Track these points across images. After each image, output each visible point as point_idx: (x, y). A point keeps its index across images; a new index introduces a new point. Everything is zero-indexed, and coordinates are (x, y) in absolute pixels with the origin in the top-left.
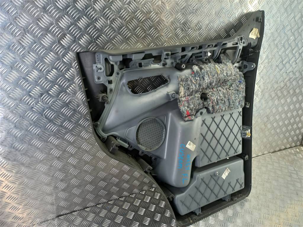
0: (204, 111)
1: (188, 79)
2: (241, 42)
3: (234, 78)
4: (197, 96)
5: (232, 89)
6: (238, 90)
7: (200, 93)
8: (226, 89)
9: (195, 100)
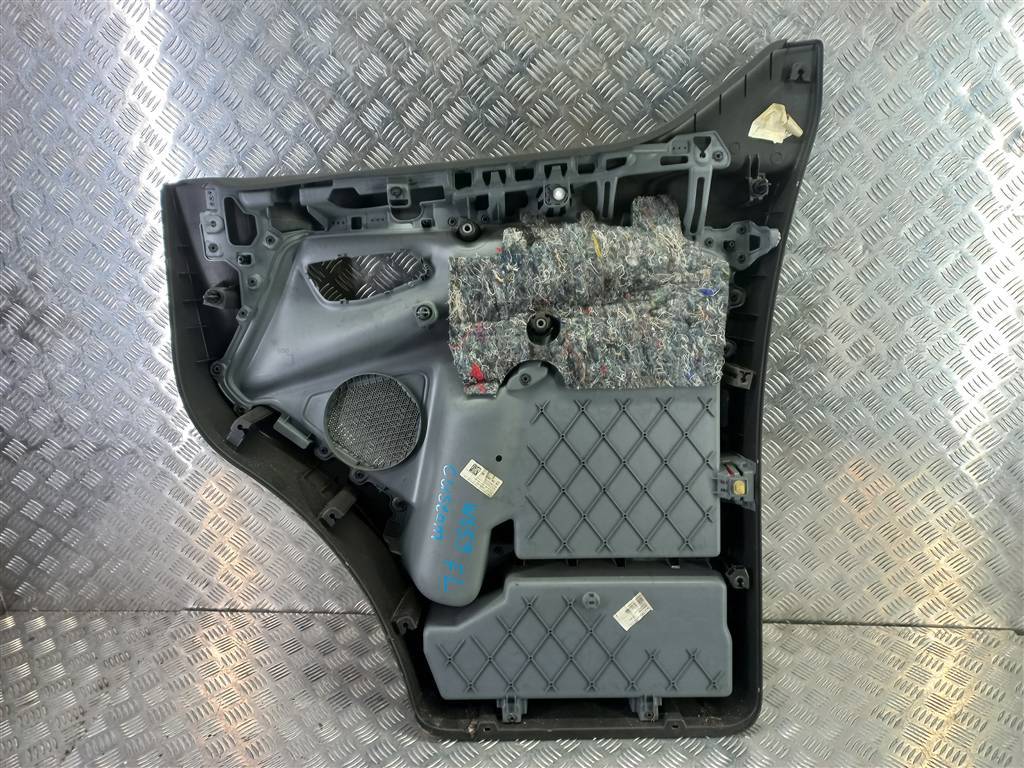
0: (538, 373)
1: (479, 268)
2: (703, 155)
3: (688, 278)
4: (515, 322)
5: (663, 313)
6: (691, 321)
7: (528, 316)
8: (640, 311)
9: (507, 334)
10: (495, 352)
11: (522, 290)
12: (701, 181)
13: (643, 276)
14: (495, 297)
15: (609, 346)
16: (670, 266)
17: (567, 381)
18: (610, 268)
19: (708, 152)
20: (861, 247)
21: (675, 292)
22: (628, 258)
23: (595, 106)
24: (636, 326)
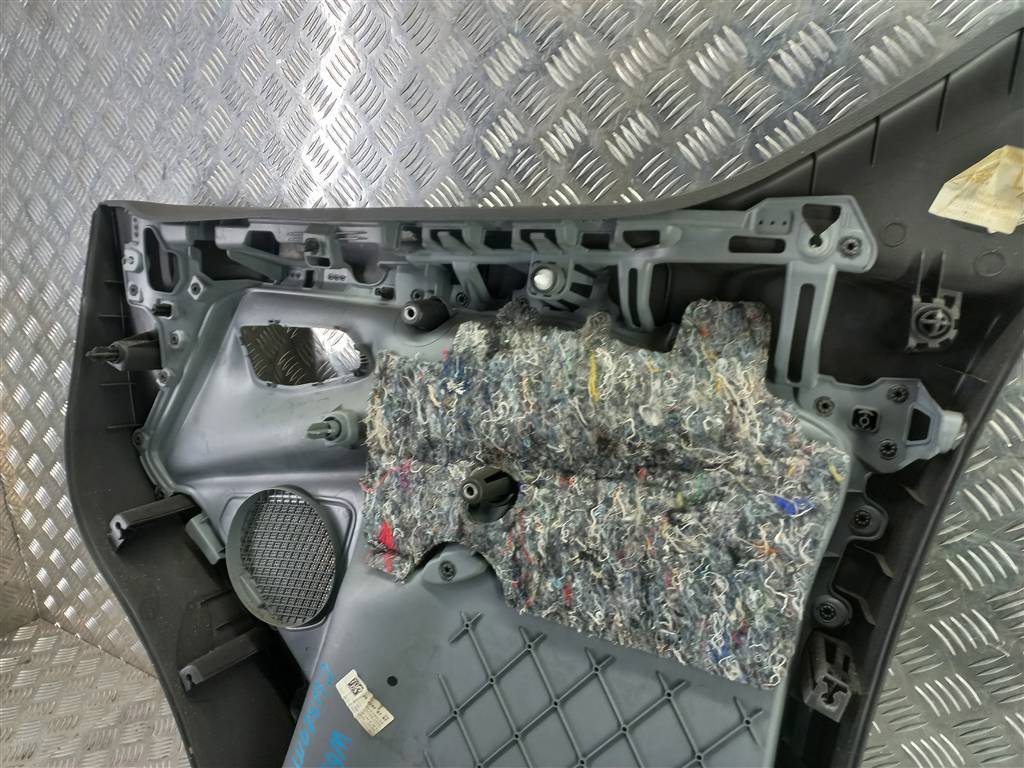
1: (412, 376)
2: (816, 241)
3: (759, 467)
4: (453, 473)
5: (692, 523)
6: (741, 554)
7: (473, 468)
8: (652, 508)
9: (439, 489)
10: (417, 512)
12: (808, 292)
13: (671, 446)
14: (427, 426)
15: (583, 555)
16: (727, 441)
17: (510, 592)
18: (609, 420)
19: (831, 236)
21: (726, 489)
22: (645, 409)
23: (648, 134)
24: (637, 534)
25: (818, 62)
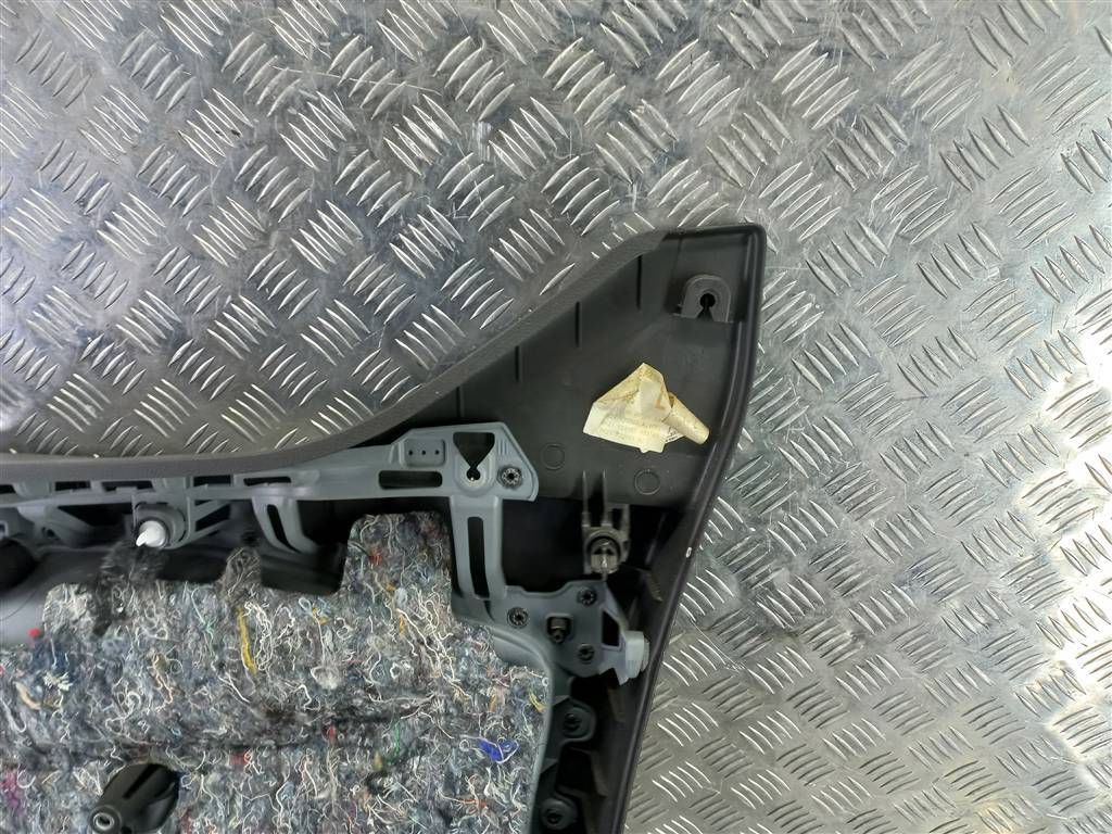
2: (474, 474)
3: (458, 705)
4: (81, 781)
5: (394, 788)
6: (451, 813)
7: (109, 770)
8: (348, 777)
9: (67, 802)
11: (82, 724)
12: (476, 526)
13: (358, 702)
14: (26, 734)
16: (420, 681)
18: (276, 692)
19: (488, 467)
20: (848, 634)
21: (426, 738)
22: (318, 672)
23: (261, 322)
24: (334, 813)
25: (445, 251)
